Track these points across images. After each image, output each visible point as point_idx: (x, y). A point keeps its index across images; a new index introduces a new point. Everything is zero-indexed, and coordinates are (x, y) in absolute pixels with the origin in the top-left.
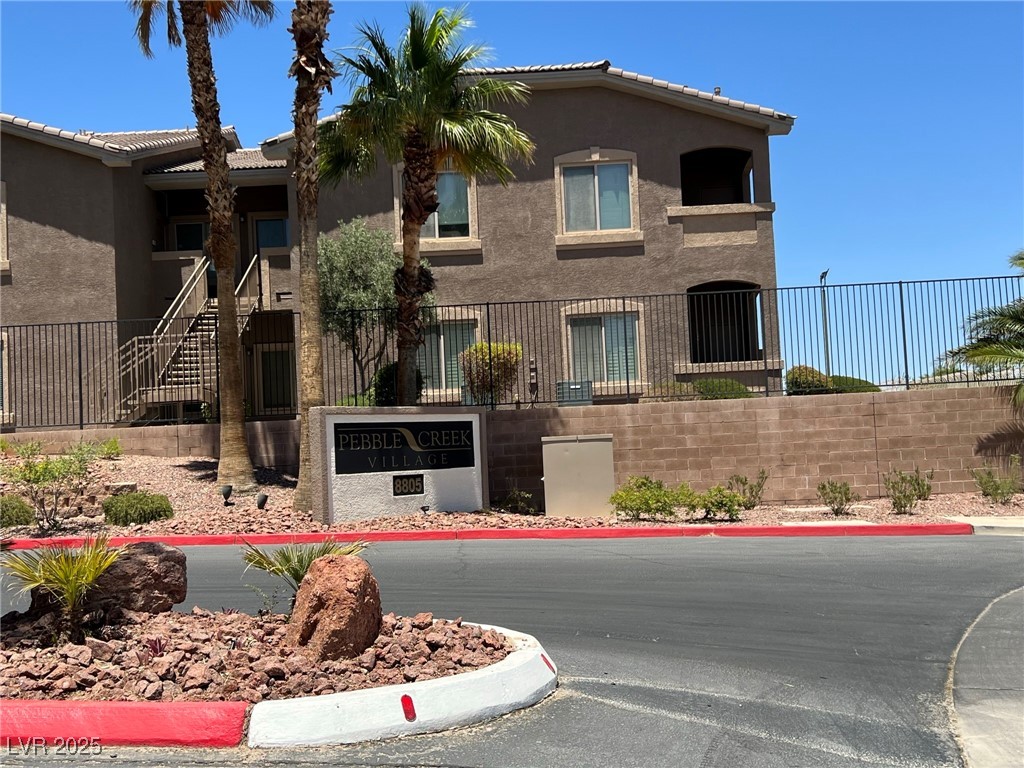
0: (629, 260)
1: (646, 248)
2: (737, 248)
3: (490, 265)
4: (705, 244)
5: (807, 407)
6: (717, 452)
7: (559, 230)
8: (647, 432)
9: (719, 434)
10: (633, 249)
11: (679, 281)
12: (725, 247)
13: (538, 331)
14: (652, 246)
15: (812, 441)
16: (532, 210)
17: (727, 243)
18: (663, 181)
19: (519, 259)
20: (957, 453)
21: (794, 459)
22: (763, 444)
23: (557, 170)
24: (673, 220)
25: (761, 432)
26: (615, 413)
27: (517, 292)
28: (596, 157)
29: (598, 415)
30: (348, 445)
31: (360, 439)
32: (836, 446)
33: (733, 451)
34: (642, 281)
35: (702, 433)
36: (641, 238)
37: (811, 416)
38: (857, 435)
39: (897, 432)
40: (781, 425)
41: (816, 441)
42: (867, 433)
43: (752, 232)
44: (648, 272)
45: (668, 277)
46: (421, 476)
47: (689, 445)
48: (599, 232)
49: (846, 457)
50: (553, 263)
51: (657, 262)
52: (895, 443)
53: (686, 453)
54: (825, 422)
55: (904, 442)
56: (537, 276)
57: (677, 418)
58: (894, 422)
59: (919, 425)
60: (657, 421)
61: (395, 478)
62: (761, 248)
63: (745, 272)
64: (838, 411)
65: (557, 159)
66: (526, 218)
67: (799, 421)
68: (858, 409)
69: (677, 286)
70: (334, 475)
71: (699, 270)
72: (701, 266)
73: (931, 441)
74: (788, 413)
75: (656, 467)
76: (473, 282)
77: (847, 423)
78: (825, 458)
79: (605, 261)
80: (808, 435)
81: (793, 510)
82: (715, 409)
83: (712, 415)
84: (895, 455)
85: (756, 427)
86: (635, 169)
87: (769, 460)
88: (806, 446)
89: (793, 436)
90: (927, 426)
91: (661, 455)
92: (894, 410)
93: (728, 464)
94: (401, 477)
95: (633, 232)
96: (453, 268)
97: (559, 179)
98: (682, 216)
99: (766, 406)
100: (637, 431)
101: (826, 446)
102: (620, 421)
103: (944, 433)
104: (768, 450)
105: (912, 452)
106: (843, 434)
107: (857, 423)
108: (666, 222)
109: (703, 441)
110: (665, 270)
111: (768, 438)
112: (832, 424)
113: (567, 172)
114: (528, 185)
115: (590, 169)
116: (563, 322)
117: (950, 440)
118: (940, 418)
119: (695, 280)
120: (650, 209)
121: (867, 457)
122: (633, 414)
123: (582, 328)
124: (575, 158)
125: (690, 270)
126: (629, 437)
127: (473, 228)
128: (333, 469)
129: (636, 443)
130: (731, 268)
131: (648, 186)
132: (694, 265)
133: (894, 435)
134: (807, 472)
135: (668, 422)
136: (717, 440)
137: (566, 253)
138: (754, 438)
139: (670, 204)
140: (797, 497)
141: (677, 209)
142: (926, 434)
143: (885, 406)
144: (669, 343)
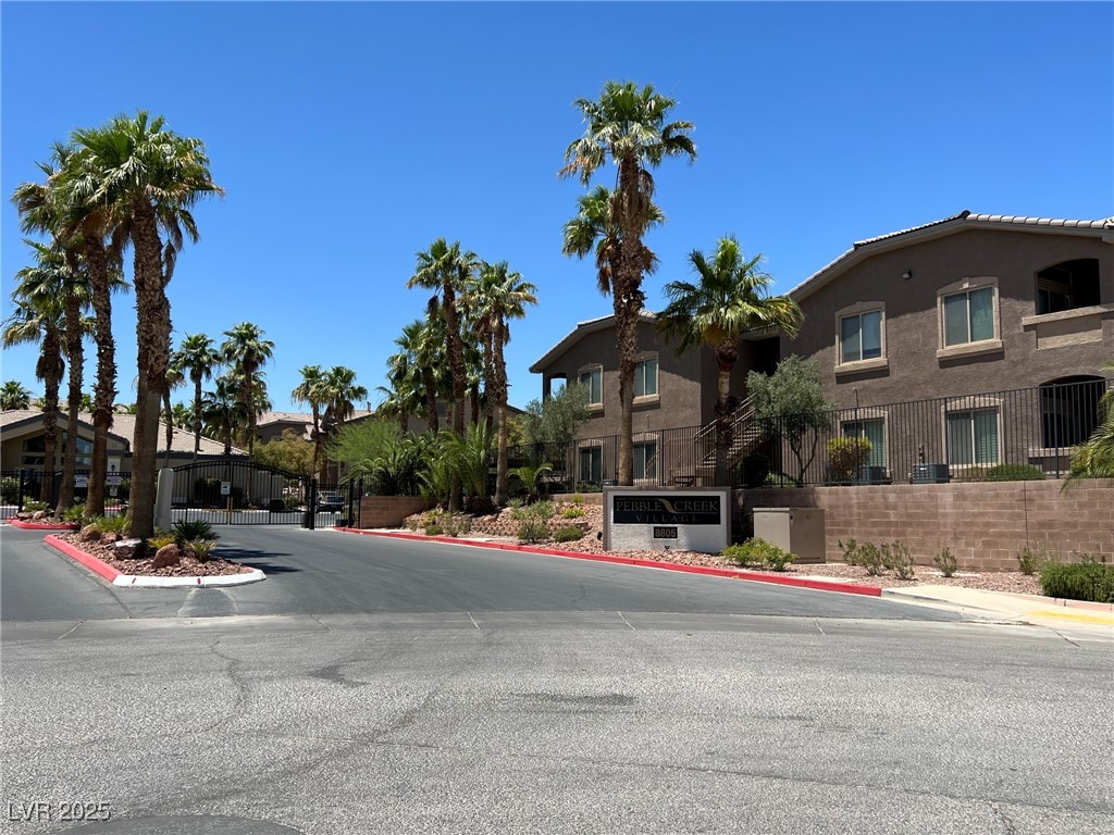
0: (992, 365)
1: (1006, 353)
2: (1083, 346)
3: (895, 376)
4: (1056, 346)
5: (973, 492)
6: (911, 525)
7: (940, 345)
8: (866, 507)
9: (911, 511)
10: (995, 355)
11: (1033, 378)
12: (1072, 347)
13: (925, 425)
14: (1011, 351)
15: (976, 520)
16: (923, 333)
17: (1076, 342)
18: (1021, 296)
19: (913, 370)
20: (1097, 537)
21: (964, 533)
22: (942, 521)
23: (939, 300)
24: (1028, 328)
25: (940, 511)
26: (846, 492)
27: (911, 395)
28: (966, 286)
29: (837, 493)
30: (623, 508)
31: (630, 505)
32: (994, 525)
33: (920, 524)
34: (1003, 381)
35: (902, 510)
36: (1000, 346)
37: (976, 500)
38: (1012, 516)
39: (1044, 516)
40: (955, 506)
41: (980, 520)
42: (1019, 515)
43: (1098, 331)
44: (1006, 373)
45: (1022, 376)
46: (676, 528)
47: (893, 519)
48: (970, 344)
49: (1001, 535)
50: (936, 372)
51: (1015, 364)
52: (1042, 525)
53: (889, 524)
54: (987, 505)
55: (1050, 524)
56: (925, 382)
57: (885, 498)
58: (1041, 507)
59: (1062, 511)
60: (872, 499)
61: (655, 528)
62: (1106, 345)
63: (1090, 367)
64: (997, 496)
65: (940, 291)
66: (918, 339)
67: (967, 503)
68: (1012, 495)
69: (1031, 382)
70: (612, 524)
71: (1049, 369)
72: (1051, 365)
73: (1074, 525)
74: (960, 497)
75: (872, 533)
76: (883, 390)
77: (1003, 506)
78: (986, 534)
79: (974, 367)
80: (974, 515)
81: (962, 575)
82: (910, 492)
83: (908, 496)
84: (1042, 535)
85: (936, 507)
86: (996, 290)
87: (946, 533)
88: (972, 524)
89: (963, 515)
90: (1070, 512)
91: (875, 524)
92: (1042, 497)
93: (918, 534)
94: (660, 528)
95: (995, 341)
96: (871, 381)
97: (940, 307)
98: (1036, 324)
99: (944, 491)
100: (860, 506)
101: (988, 524)
102: (850, 499)
103: (1085, 519)
104: (945, 526)
105: (1057, 534)
106: (1000, 515)
107: (1012, 507)
108: (1022, 330)
109: (901, 516)
110: (1021, 370)
111: (945, 515)
112: (992, 506)
113: (947, 300)
114: (920, 314)
115: (963, 295)
116: (943, 417)
117: (1090, 525)
118: (1081, 505)
119: (1045, 377)
120: (1008, 321)
121: (1019, 535)
122: (857, 494)
123: (959, 421)
124: (951, 289)
125: (1042, 369)
126: (855, 510)
127: (883, 350)
128: (612, 520)
129: (859, 515)
130: (1078, 364)
131: (1007, 302)
132: (1045, 364)
133: (1041, 518)
134: (973, 545)
135: (879, 500)
136: (910, 516)
137: (946, 363)
138: (935, 515)
139: (1025, 315)
140: (965, 565)
141: (1032, 318)
142: (1069, 519)
143: (1035, 492)
144: (1025, 432)
